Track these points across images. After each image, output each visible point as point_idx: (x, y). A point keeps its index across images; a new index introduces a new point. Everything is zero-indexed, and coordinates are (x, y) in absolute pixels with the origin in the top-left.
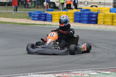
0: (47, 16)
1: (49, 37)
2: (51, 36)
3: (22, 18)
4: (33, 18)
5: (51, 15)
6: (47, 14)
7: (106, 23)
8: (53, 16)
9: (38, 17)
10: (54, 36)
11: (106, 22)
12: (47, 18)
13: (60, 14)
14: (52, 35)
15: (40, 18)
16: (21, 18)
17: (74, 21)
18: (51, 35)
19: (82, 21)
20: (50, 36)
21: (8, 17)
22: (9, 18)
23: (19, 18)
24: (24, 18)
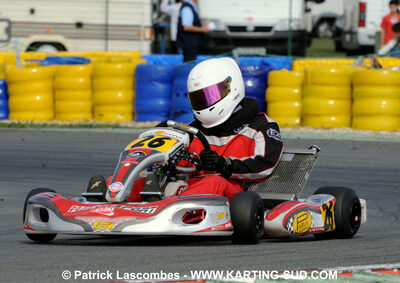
7: (315, 121)
11: (318, 115)
13: (54, 77)
17: (133, 114)
19: (183, 112)
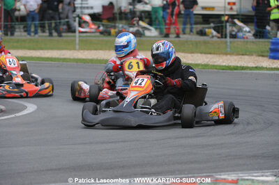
1: (132, 87)
2: (137, 85)
3: (246, 55)
10: (143, 85)
14: (139, 82)
16: (243, 55)
18: (136, 83)
20: (134, 85)
21: (210, 53)
22: (214, 54)
23: (239, 55)
24: (252, 55)
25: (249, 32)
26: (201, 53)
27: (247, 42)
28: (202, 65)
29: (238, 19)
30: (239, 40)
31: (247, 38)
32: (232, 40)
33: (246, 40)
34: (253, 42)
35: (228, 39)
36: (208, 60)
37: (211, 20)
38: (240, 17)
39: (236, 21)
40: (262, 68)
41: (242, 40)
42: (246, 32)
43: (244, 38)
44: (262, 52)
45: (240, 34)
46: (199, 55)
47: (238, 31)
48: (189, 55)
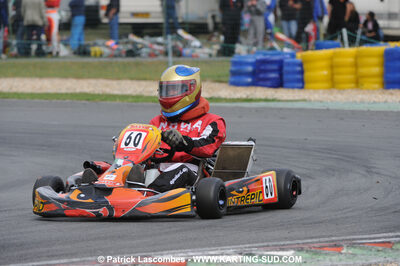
0: (286, 68)
4: (233, 80)
5: (301, 65)
6: (286, 61)
8: (305, 66)
9: (253, 74)
12: (285, 77)
15: (262, 76)
21: (145, 79)
22: (150, 80)
24: (206, 80)
25: (200, 47)
26: (132, 79)
27: (198, 62)
28: (133, 97)
29: (184, 29)
30: (186, 59)
31: (197, 56)
32: (176, 59)
33: (196, 59)
34: (205, 62)
35: (170, 58)
36: (142, 89)
37: (146, 31)
38: (187, 26)
39: (181, 32)
40: (219, 100)
41: (190, 59)
42: (195, 47)
43: (192, 56)
44: (219, 76)
45: (187, 51)
46: (129, 82)
47: (184, 47)
48: (115, 83)
